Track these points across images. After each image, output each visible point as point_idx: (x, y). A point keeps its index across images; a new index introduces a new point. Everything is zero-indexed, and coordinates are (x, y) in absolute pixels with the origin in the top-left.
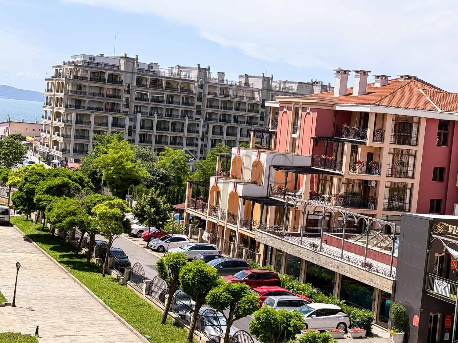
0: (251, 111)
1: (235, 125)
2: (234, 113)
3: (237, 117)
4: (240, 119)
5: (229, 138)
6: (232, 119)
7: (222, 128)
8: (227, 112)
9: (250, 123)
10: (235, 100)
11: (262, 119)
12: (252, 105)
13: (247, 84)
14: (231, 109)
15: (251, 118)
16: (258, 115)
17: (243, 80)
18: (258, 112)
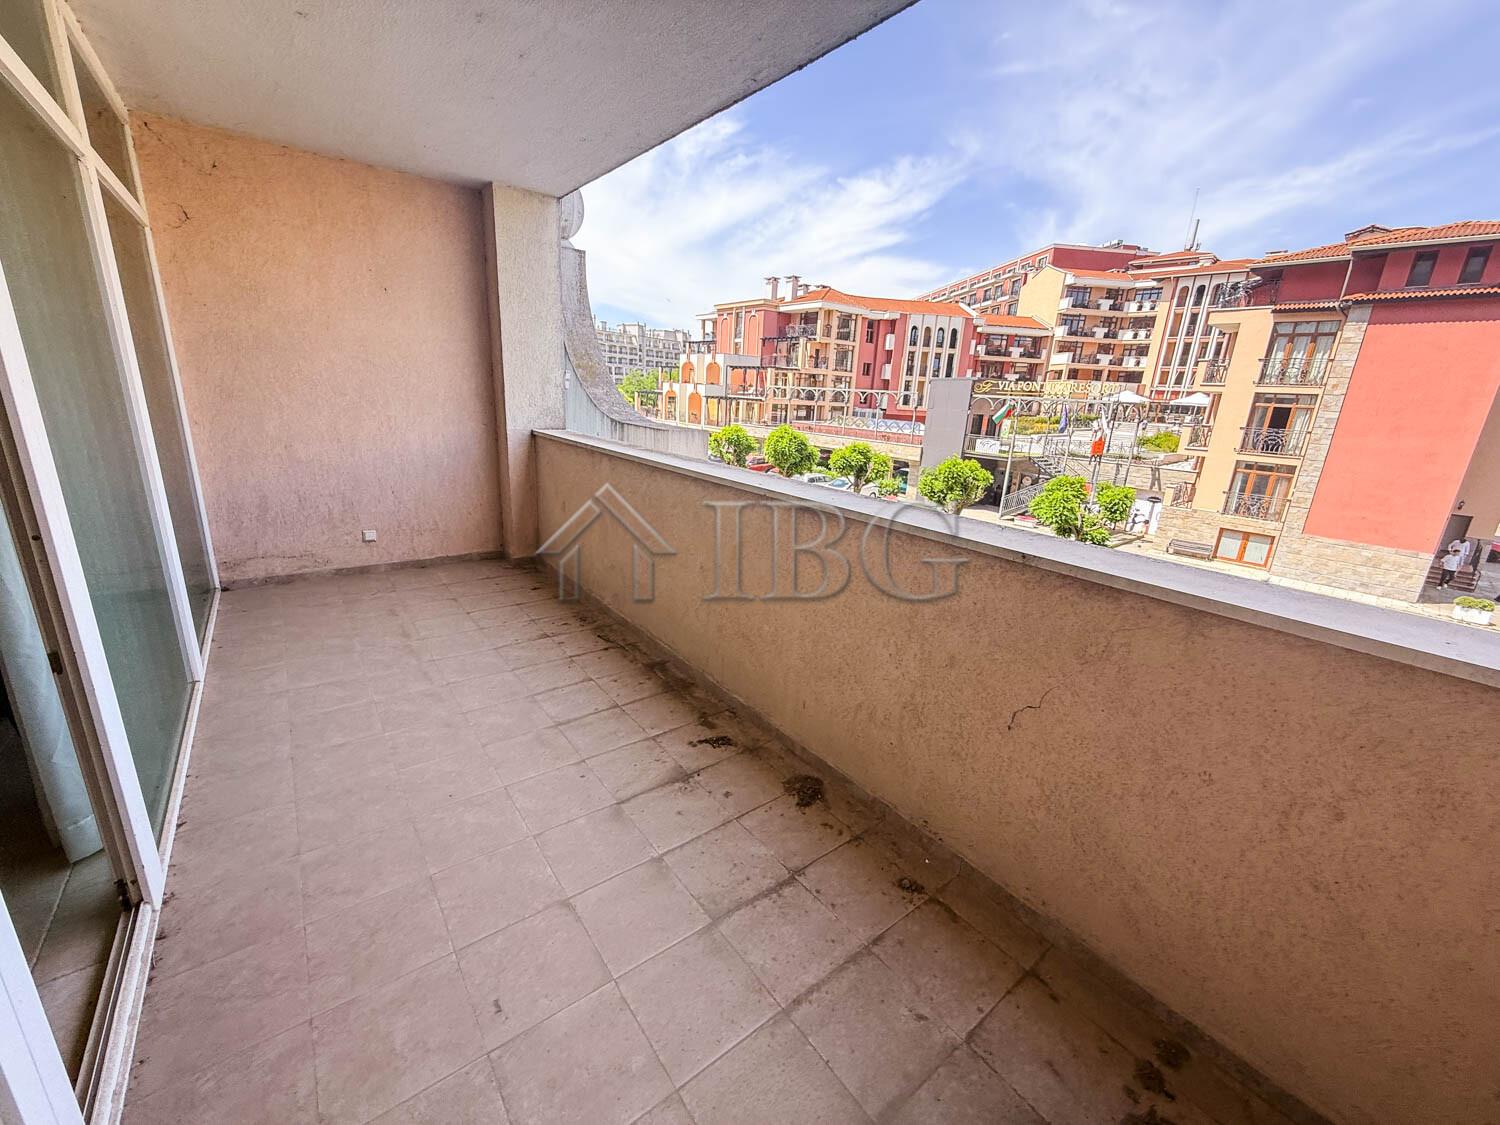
0: (631, 354)
1: (619, 366)
2: (618, 356)
3: (620, 359)
4: (623, 361)
5: (618, 377)
6: (617, 360)
7: (610, 368)
8: (613, 355)
9: (631, 364)
10: (618, 345)
11: (640, 361)
12: (631, 349)
13: (625, 331)
14: (616, 352)
15: (631, 360)
16: (637, 358)
17: (621, 328)
18: (636, 354)
